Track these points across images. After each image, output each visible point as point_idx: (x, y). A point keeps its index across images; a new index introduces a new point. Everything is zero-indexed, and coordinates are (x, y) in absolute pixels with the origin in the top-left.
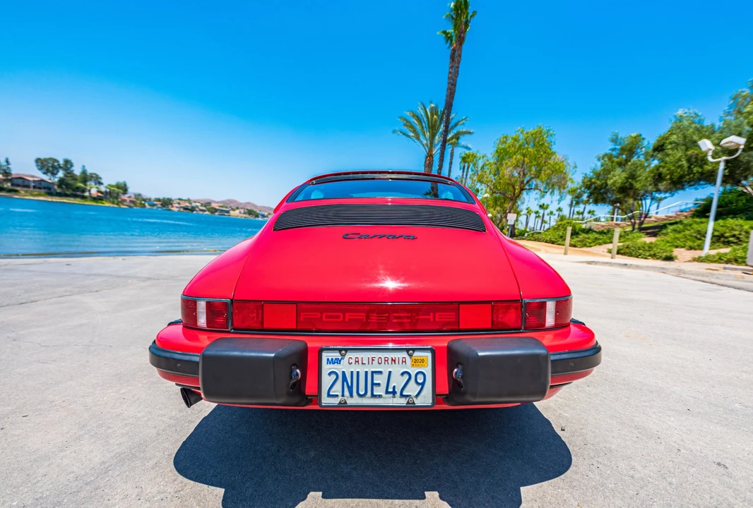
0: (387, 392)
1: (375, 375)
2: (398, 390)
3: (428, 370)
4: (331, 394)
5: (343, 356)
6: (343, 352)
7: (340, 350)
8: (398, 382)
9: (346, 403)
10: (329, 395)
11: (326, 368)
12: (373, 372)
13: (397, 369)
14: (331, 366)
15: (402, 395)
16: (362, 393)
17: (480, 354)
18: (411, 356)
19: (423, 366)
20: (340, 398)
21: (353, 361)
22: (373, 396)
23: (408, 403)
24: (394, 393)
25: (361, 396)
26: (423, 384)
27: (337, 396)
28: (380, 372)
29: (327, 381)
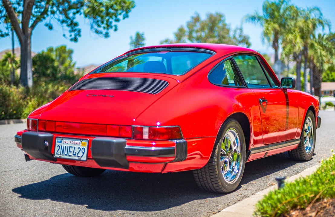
0: (73, 154)
2: (76, 154)
3: (86, 148)
5: (62, 140)
6: (62, 138)
8: (77, 151)
9: (61, 157)
10: (57, 154)
11: (57, 144)
12: (70, 147)
13: (77, 147)
14: (58, 143)
15: (77, 156)
16: (66, 154)
18: (81, 141)
19: (85, 146)
21: (64, 142)
22: (69, 155)
23: (79, 159)
24: (75, 155)
25: (66, 155)
26: (84, 153)
27: (59, 154)
28: (72, 147)
29: (57, 148)
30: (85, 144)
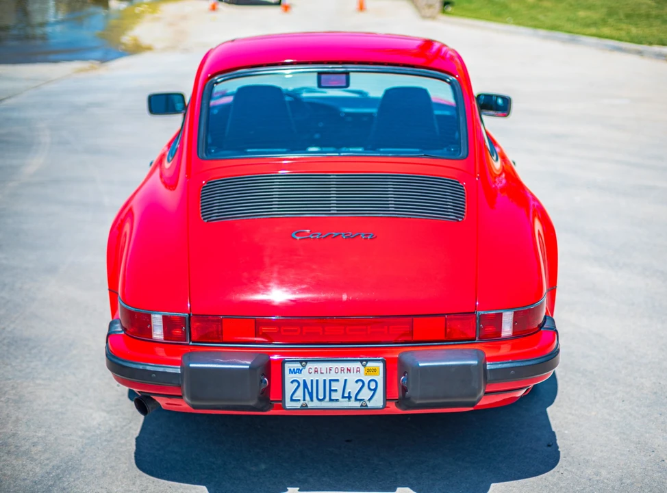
0: (343, 397)
1: (333, 383)
2: (353, 395)
3: (380, 378)
4: (294, 399)
5: (304, 366)
6: (304, 363)
7: (301, 362)
8: (353, 388)
9: (307, 406)
10: (292, 400)
11: (288, 377)
12: (330, 381)
13: (352, 378)
14: (293, 375)
15: (356, 400)
16: (321, 397)
17: (421, 365)
18: (364, 366)
19: (376, 375)
20: (302, 402)
21: (312, 371)
22: (331, 400)
23: (362, 406)
24: (349, 397)
25: (320, 400)
26: (375, 390)
27: (299, 400)
28: (337, 380)
29: (289, 388)
30: (375, 370)
